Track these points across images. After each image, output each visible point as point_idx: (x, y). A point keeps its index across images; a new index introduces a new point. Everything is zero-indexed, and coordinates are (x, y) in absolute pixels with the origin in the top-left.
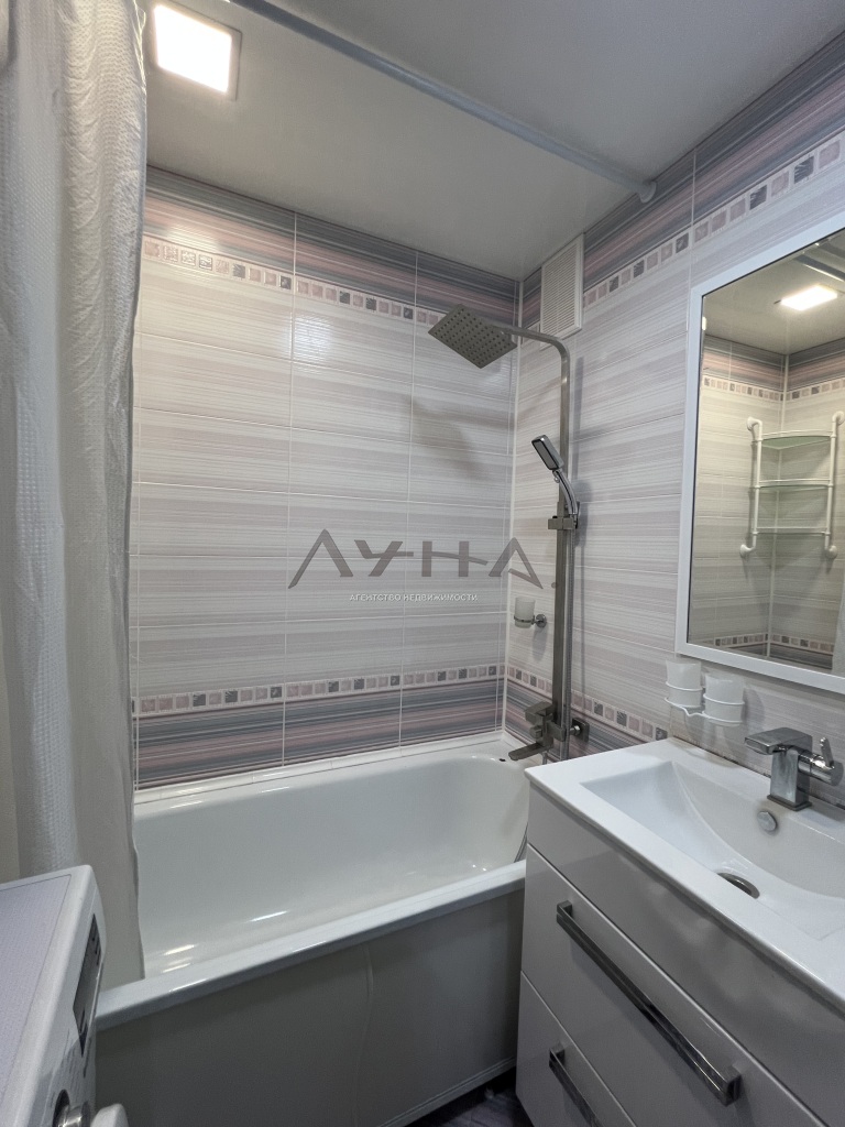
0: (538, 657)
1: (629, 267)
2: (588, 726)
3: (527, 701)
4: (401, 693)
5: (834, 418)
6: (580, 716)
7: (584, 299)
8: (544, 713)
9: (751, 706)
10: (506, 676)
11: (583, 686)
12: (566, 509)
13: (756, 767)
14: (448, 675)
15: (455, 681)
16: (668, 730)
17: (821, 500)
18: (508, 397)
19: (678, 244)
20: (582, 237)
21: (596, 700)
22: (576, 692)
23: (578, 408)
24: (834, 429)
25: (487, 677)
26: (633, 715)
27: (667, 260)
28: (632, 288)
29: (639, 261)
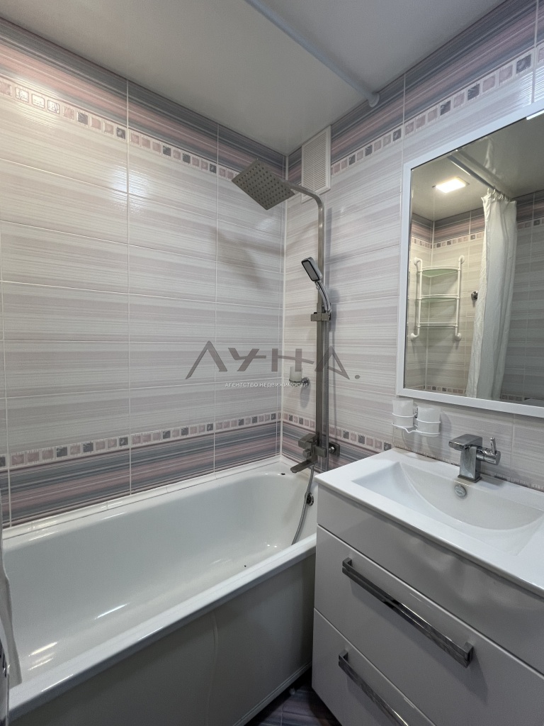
0: (304, 405)
1: (362, 149)
2: (339, 447)
3: (298, 435)
4: (214, 435)
5: (459, 260)
6: (334, 441)
7: (332, 169)
8: (312, 440)
9: (444, 423)
10: (282, 420)
11: (336, 421)
12: (323, 308)
13: (446, 460)
14: (245, 422)
15: (250, 425)
16: (392, 444)
17: (453, 307)
18: (280, 235)
19: (394, 135)
20: (330, 127)
21: (344, 429)
22: (331, 426)
23: (329, 241)
24: (459, 266)
25: (270, 421)
26: (369, 437)
27: (387, 146)
28: (364, 163)
29: (369, 145)
